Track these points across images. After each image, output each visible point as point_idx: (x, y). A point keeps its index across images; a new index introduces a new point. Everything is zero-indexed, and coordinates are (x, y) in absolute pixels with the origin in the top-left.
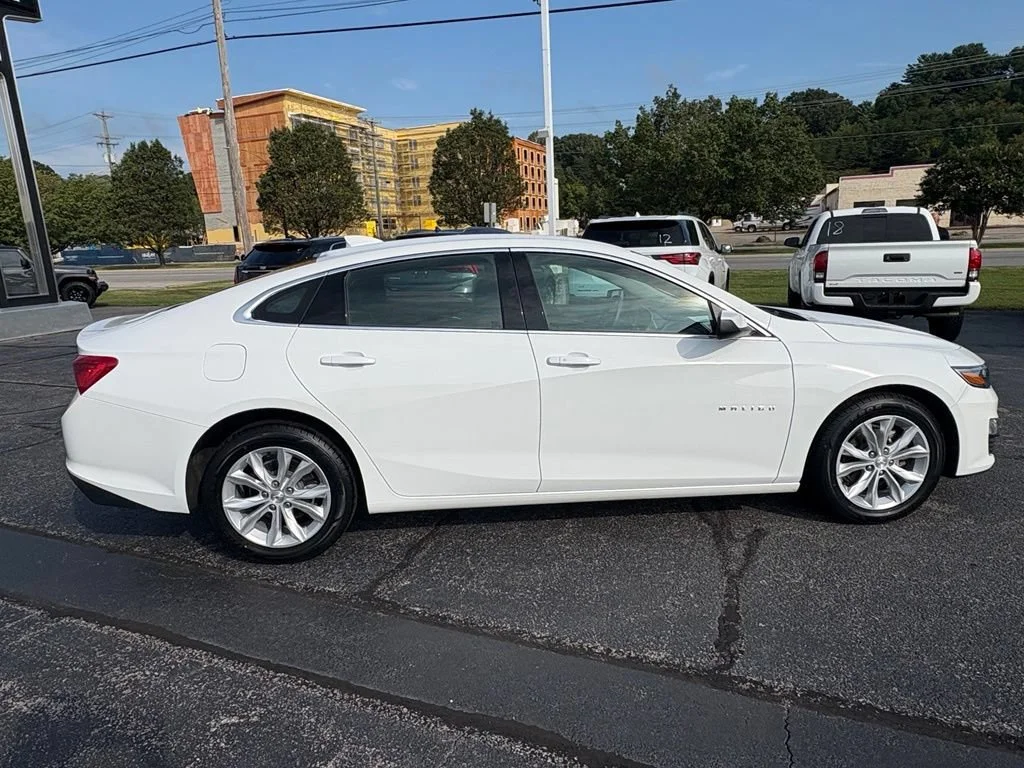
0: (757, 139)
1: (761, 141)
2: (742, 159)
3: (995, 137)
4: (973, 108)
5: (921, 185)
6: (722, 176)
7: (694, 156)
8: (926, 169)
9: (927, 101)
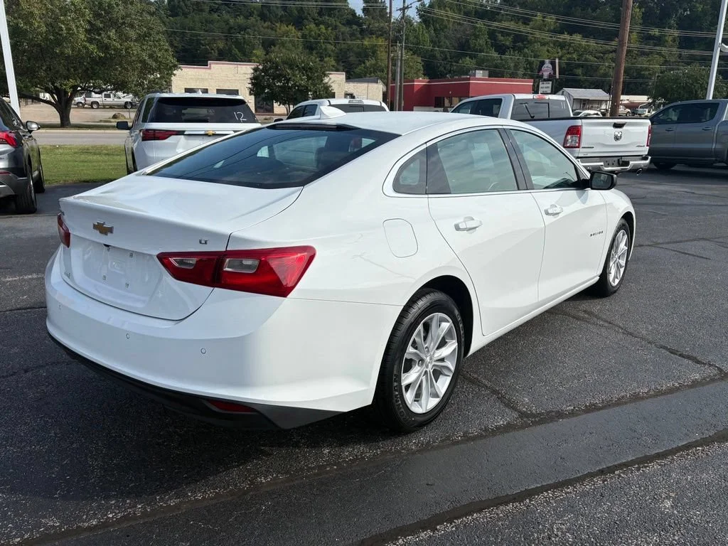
0: (120, 21)
1: (124, 23)
2: (109, 37)
3: (260, 46)
4: (241, 20)
5: (251, 79)
6: (92, 53)
7: (61, 29)
8: (253, 67)
9: (207, 8)
